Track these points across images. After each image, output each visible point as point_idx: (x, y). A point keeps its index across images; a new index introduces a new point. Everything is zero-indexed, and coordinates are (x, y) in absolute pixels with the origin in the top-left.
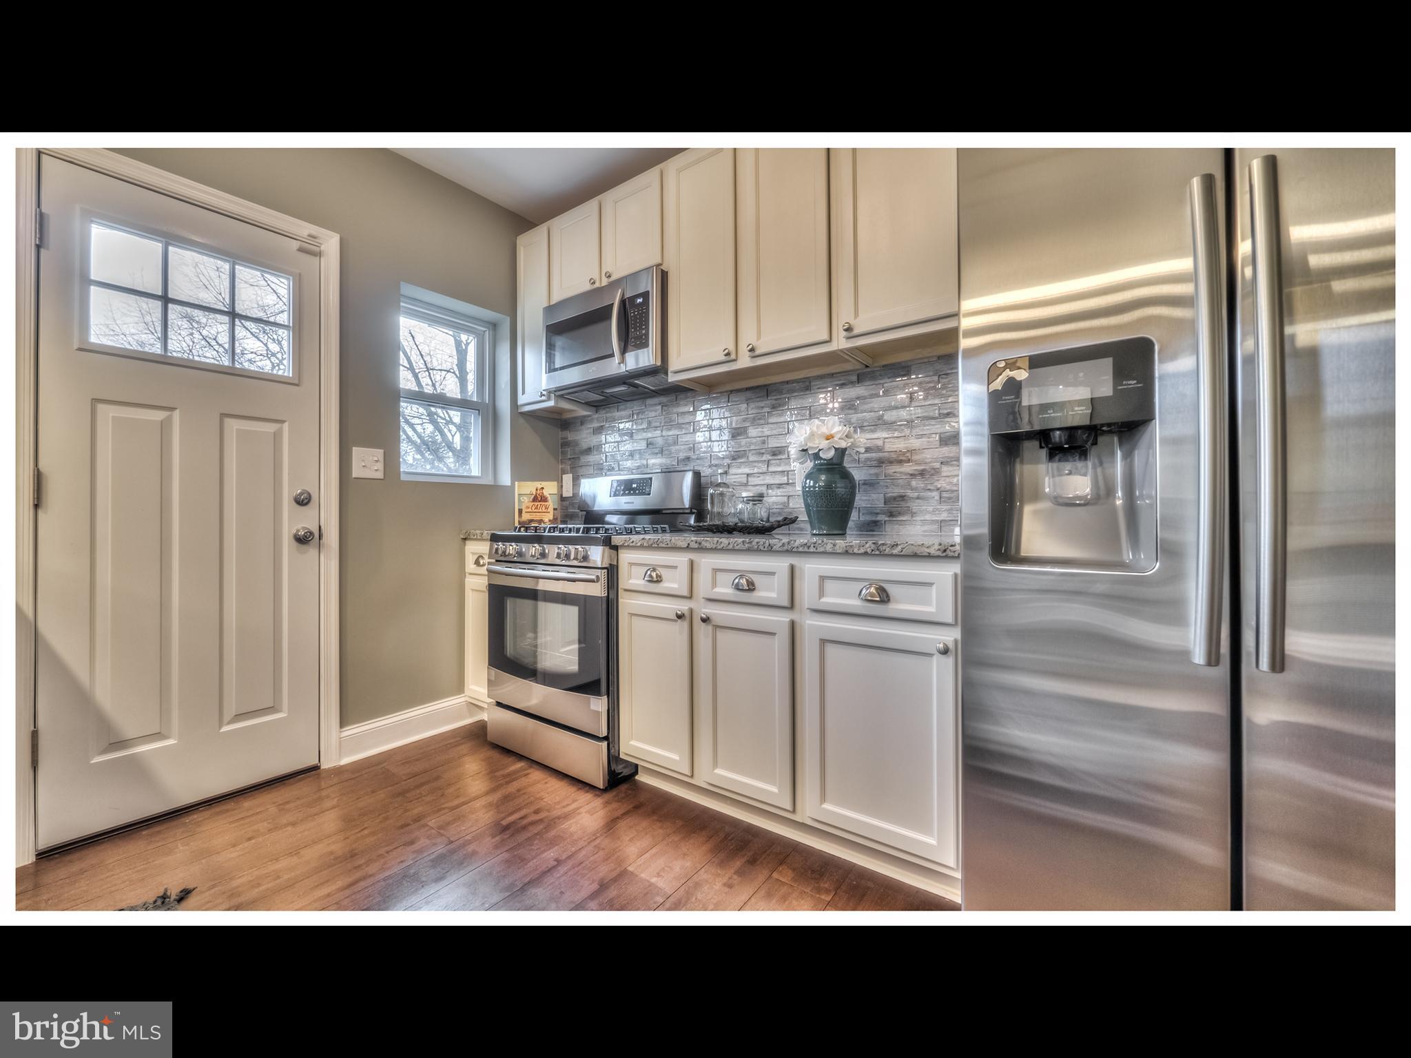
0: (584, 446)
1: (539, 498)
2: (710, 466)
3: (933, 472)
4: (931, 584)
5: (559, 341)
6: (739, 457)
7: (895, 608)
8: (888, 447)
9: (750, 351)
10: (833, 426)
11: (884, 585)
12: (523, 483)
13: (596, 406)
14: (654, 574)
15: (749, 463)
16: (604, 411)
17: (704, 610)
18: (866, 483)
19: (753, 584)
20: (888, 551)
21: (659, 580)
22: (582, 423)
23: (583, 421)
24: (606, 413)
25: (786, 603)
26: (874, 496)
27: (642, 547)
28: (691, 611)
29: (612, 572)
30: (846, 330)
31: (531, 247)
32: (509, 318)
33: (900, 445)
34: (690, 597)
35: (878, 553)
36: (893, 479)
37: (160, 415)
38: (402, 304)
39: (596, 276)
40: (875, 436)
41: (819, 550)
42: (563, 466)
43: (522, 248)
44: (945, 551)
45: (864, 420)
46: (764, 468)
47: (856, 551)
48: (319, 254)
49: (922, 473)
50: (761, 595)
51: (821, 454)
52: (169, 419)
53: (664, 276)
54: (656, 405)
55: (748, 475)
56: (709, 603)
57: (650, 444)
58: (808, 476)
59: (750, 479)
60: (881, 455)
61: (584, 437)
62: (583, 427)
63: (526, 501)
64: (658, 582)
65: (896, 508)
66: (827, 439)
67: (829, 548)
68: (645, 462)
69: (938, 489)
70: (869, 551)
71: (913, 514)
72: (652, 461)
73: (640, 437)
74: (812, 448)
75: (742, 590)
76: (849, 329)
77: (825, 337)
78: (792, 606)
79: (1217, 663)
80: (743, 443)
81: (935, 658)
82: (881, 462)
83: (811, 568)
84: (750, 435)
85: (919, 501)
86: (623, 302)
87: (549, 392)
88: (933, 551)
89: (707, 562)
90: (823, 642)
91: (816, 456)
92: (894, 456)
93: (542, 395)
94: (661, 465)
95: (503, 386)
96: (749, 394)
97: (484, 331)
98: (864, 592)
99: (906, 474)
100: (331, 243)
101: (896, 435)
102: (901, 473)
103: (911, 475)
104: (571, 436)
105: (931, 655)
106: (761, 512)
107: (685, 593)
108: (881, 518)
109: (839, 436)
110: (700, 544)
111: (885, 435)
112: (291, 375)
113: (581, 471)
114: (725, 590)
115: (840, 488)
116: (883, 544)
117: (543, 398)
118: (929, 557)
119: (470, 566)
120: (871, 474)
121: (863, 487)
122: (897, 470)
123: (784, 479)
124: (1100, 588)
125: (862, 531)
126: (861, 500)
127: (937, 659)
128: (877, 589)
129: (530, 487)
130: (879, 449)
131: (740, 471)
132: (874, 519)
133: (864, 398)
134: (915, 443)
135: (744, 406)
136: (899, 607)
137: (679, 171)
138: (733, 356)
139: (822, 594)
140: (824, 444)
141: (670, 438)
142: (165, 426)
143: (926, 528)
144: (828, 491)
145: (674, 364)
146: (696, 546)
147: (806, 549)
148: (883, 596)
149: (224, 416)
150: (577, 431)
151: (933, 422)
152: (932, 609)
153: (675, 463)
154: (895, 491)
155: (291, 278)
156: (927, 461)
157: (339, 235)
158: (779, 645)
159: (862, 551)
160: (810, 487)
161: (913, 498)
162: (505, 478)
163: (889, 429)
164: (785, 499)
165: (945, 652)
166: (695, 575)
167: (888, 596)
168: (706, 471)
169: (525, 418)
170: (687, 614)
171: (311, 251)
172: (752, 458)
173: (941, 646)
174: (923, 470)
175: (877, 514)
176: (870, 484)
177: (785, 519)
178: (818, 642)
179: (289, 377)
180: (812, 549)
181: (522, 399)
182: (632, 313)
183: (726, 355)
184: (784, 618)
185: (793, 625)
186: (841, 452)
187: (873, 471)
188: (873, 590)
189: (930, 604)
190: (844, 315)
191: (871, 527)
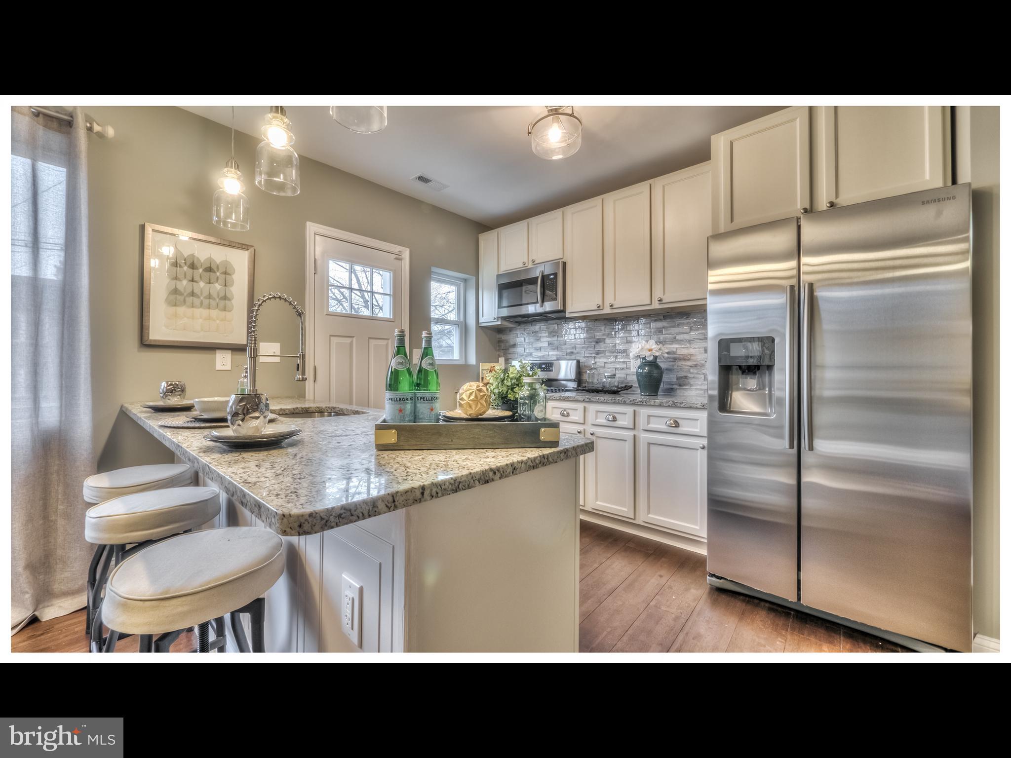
0: (512, 343)
2: (584, 357)
3: (701, 365)
4: (697, 420)
5: (505, 293)
6: (600, 353)
7: (682, 429)
8: (679, 352)
9: (611, 306)
10: (652, 345)
11: (677, 420)
12: (484, 364)
13: (519, 323)
14: (565, 413)
15: (605, 357)
16: (524, 325)
17: (591, 430)
18: (667, 369)
19: (616, 418)
20: (679, 405)
21: (568, 415)
22: (510, 331)
23: (511, 330)
24: (525, 326)
25: (632, 427)
26: (671, 376)
27: (559, 400)
28: (584, 430)
30: (659, 301)
31: (487, 240)
32: (475, 278)
33: (685, 352)
34: (584, 424)
35: (675, 406)
36: (681, 368)
37: (348, 340)
38: (432, 276)
39: (526, 261)
40: (672, 346)
41: (648, 404)
42: (499, 353)
43: (482, 242)
44: (703, 406)
45: (666, 338)
46: (613, 359)
47: (664, 405)
48: (401, 259)
49: (696, 366)
50: (620, 423)
51: (646, 358)
52: (352, 342)
53: (564, 264)
54: (554, 324)
55: (605, 363)
56: (593, 426)
57: (550, 344)
58: (640, 367)
59: (606, 365)
60: (675, 356)
61: (511, 338)
62: (511, 333)
63: (485, 372)
64: (567, 416)
65: (683, 382)
66: (650, 351)
67: (652, 403)
68: (547, 353)
69: (704, 374)
70: (670, 405)
71: (691, 385)
72: (551, 353)
73: (545, 340)
74: (642, 355)
75: (609, 420)
76: (660, 300)
77: (649, 302)
78: (634, 428)
79: (793, 448)
80: (602, 347)
81: (699, 451)
82: (675, 359)
83: (644, 412)
84: (606, 342)
85: (694, 379)
86: (543, 277)
87: (498, 318)
88: (698, 406)
89: (593, 408)
90: (649, 444)
91: (644, 358)
92: (681, 357)
93: (494, 319)
94: (556, 355)
95: (471, 312)
96: (606, 322)
97: (460, 283)
98: (668, 422)
99: (688, 366)
100: (406, 254)
101: (683, 346)
102: (685, 365)
103: (690, 366)
104: (504, 337)
105: (697, 449)
106: (615, 382)
107: (582, 421)
108: (675, 387)
109: (656, 349)
110: (590, 399)
111: (677, 346)
112: (392, 317)
113: (509, 356)
114: (602, 420)
115: (655, 373)
116: (676, 402)
117: (495, 320)
118: (697, 408)
120: (670, 365)
121: (666, 372)
122: (683, 364)
123: (625, 366)
124: (757, 422)
125: (665, 393)
126: (665, 378)
127: (700, 451)
128: (673, 421)
129: (487, 366)
130: (674, 353)
131: (601, 360)
132: (671, 387)
133: (667, 327)
134: (692, 351)
135: (603, 328)
136: (683, 429)
137: (573, 214)
138: (601, 308)
139: (648, 423)
140: (648, 353)
141: (562, 341)
142: (351, 344)
143: (698, 392)
144: (649, 375)
145: (569, 309)
146: (588, 400)
147: (641, 403)
148: (677, 425)
149: (370, 338)
150: (507, 334)
151: (701, 341)
152: (698, 430)
153: (564, 355)
154: (683, 374)
155: (392, 272)
156: (698, 360)
157: (409, 249)
158: (628, 447)
159: (667, 405)
160: (640, 373)
161: (691, 378)
162: (472, 360)
163: (679, 344)
164: (625, 375)
165: (703, 448)
166: (586, 414)
167: (678, 424)
168: (582, 360)
169: (481, 329)
170: (582, 431)
171: (399, 259)
172: (607, 354)
173: (702, 445)
174: (696, 364)
175: (673, 385)
176: (669, 370)
177: (626, 386)
178: (647, 444)
179: (390, 318)
180: (644, 404)
181: (481, 320)
182: (547, 283)
183: (598, 307)
184: (631, 434)
185: (635, 436)
186: (656, 357)
187: (671, 363)
188: (672, 422)
189: (697, 428)
190: (658, 293)
191: (670, 391)
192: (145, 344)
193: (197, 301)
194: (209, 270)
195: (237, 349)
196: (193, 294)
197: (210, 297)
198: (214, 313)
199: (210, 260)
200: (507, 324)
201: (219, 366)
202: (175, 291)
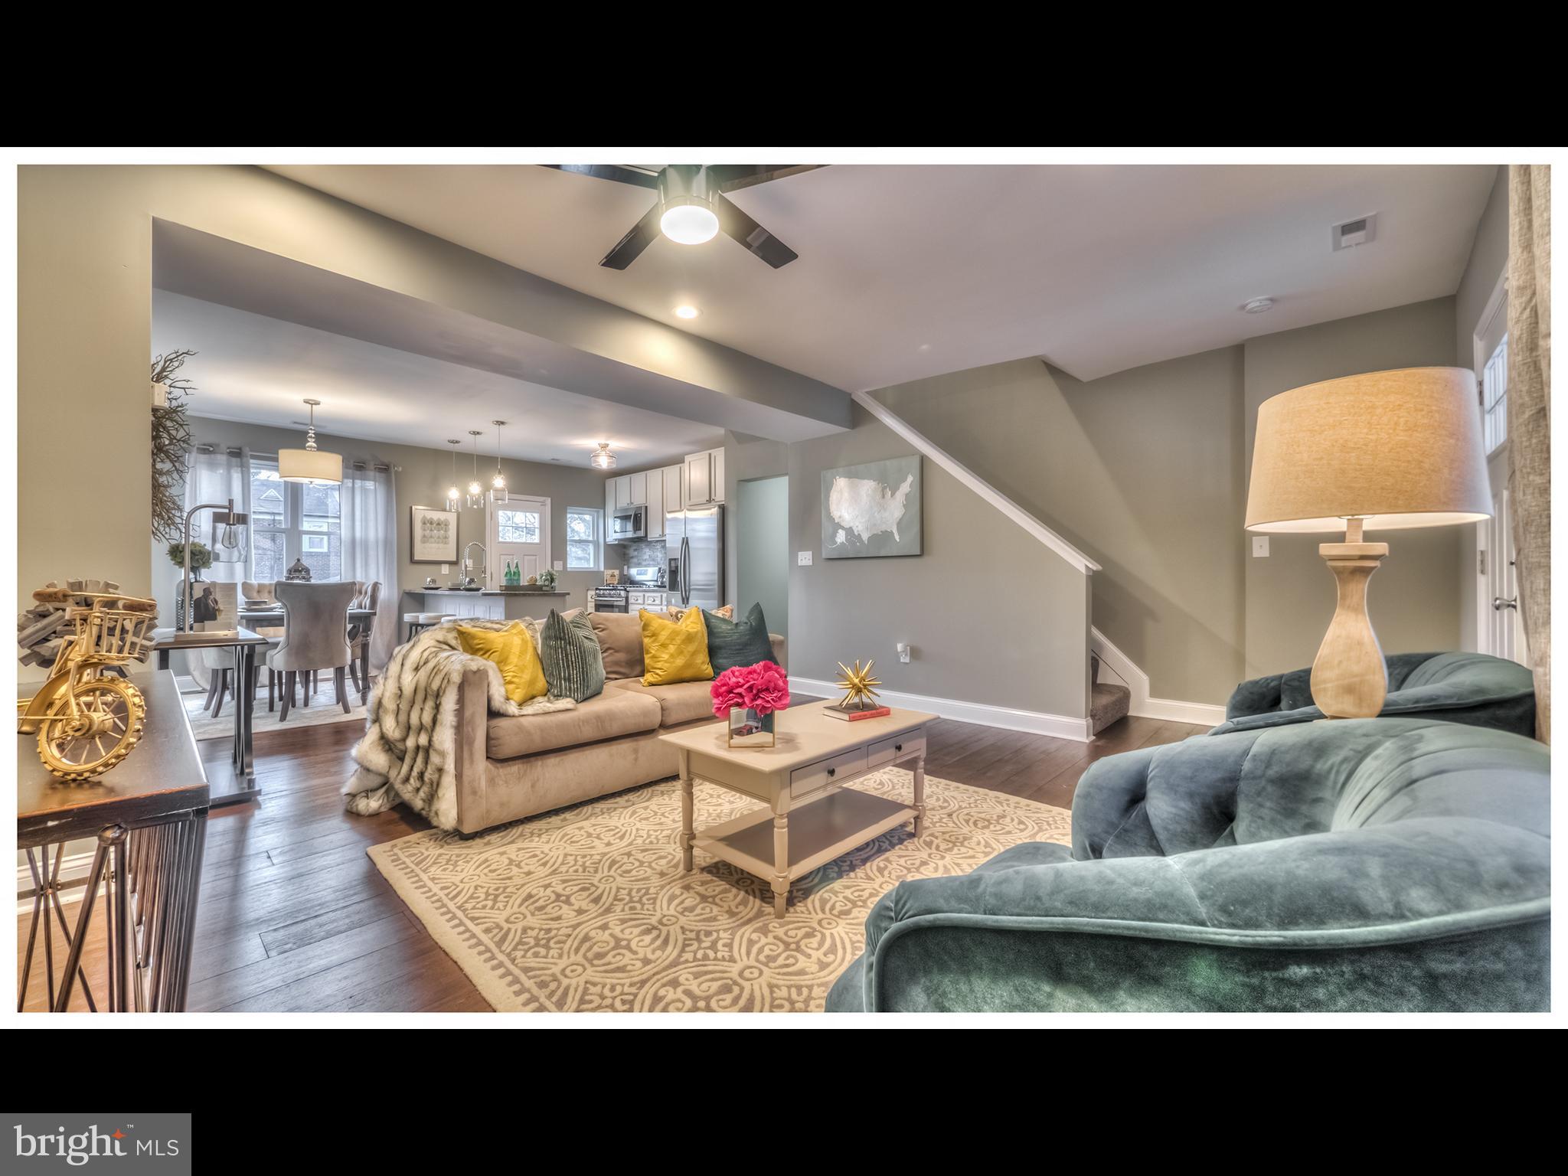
0: (630, 556)
1: (613, 576)
12: (608, 570)
16: (636, 544)
23: (630, 547)
29: (627, 598)
31: (609, 487)
37: (511, 557)
39: (629, 502)
42: (623, 565)
43: (606, 487)
48: (544, 506)
53: (646, 508)
63: (609, 577)
64: (637, 601)
73: (647, 554)
86: (635, 515)
87: (620, 539)
95: (601, 535)
100: (548, 501)
104: (627, 552)
112: (539, 542)
114: (650, 602)
117: (618, 540)
119: (589, 599)
129: (610, 572)
145: (649, 536)
155: (539, 514)
157: (550, 498)
162: (602, 569)
169: (608, 546)
181: (607, 540)
184: (659, 607)
192: (413, 561)
193: (433, 540)
194: (439, 524)
195: (451, 563)
196: (431, 537)
197: (439, 537)
198: (441, 545)
199: (439, 519)
200: (625, 543)
201: (443, 572)
202: (424, 536)
